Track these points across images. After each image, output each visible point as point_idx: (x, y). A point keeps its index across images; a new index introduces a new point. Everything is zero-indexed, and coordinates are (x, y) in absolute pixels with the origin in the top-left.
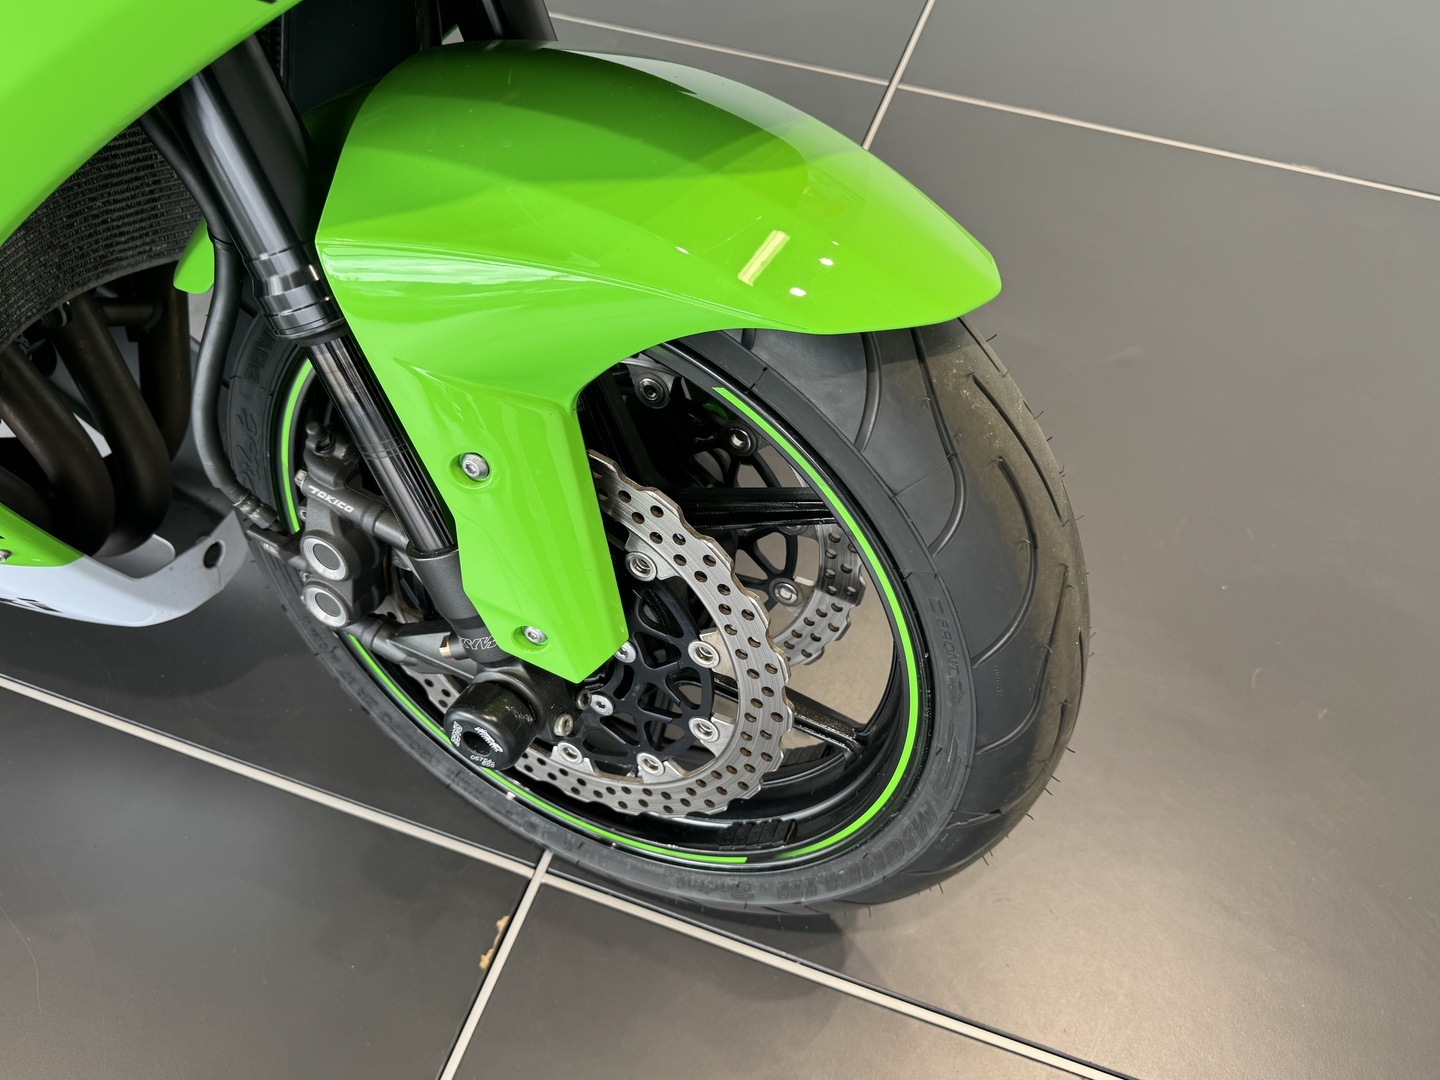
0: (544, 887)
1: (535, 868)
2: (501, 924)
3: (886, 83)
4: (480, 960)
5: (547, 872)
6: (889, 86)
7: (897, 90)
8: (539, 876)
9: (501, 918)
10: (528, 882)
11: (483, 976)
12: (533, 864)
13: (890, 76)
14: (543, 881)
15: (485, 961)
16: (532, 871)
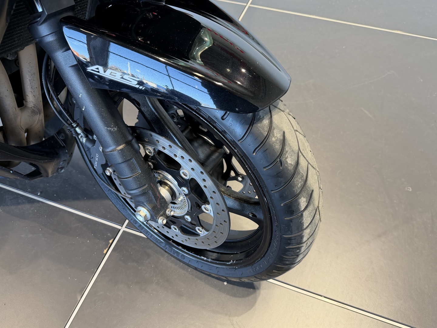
0: (124, 232)
1: (122, 226)
2: (111, 241)
3: (245, 5)
4: (104, 251)
5: (126, 227)
6: (246, 6)
7: (249, 7)
8: (123, 229)
9: (110, 240)
10: (120, 230)
11: (104, 255)
12: (122, 225)
13: (247, 3)
14: (124, 230)
15: (105, 251)
16: (121, 227)
